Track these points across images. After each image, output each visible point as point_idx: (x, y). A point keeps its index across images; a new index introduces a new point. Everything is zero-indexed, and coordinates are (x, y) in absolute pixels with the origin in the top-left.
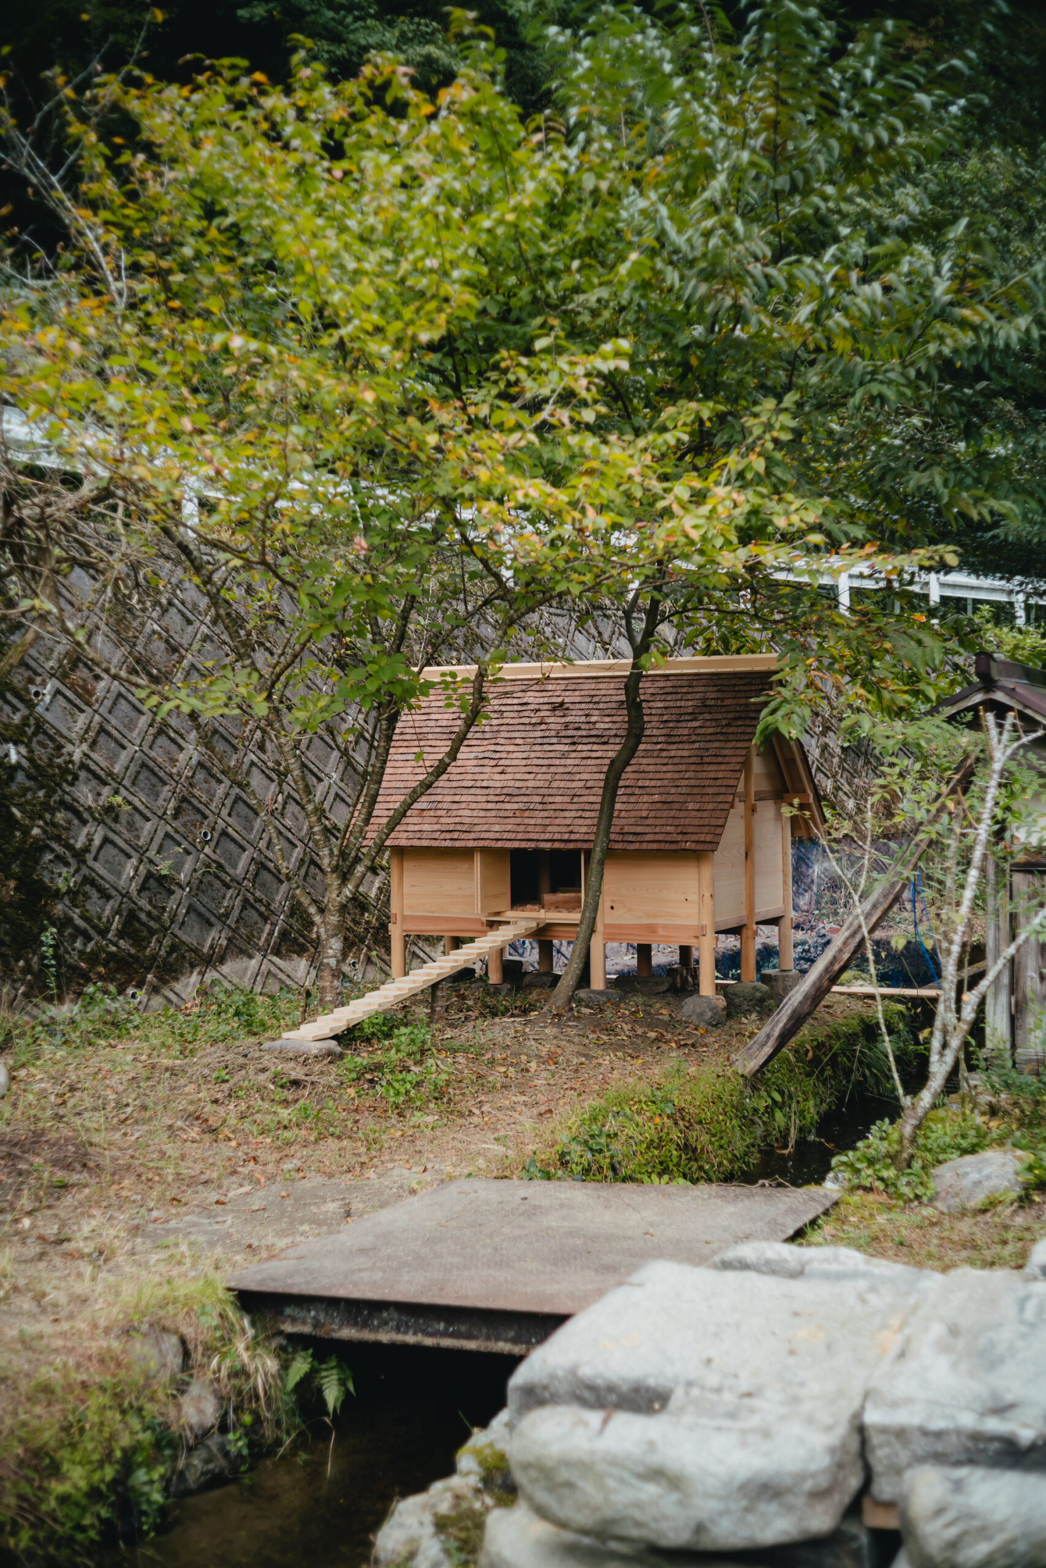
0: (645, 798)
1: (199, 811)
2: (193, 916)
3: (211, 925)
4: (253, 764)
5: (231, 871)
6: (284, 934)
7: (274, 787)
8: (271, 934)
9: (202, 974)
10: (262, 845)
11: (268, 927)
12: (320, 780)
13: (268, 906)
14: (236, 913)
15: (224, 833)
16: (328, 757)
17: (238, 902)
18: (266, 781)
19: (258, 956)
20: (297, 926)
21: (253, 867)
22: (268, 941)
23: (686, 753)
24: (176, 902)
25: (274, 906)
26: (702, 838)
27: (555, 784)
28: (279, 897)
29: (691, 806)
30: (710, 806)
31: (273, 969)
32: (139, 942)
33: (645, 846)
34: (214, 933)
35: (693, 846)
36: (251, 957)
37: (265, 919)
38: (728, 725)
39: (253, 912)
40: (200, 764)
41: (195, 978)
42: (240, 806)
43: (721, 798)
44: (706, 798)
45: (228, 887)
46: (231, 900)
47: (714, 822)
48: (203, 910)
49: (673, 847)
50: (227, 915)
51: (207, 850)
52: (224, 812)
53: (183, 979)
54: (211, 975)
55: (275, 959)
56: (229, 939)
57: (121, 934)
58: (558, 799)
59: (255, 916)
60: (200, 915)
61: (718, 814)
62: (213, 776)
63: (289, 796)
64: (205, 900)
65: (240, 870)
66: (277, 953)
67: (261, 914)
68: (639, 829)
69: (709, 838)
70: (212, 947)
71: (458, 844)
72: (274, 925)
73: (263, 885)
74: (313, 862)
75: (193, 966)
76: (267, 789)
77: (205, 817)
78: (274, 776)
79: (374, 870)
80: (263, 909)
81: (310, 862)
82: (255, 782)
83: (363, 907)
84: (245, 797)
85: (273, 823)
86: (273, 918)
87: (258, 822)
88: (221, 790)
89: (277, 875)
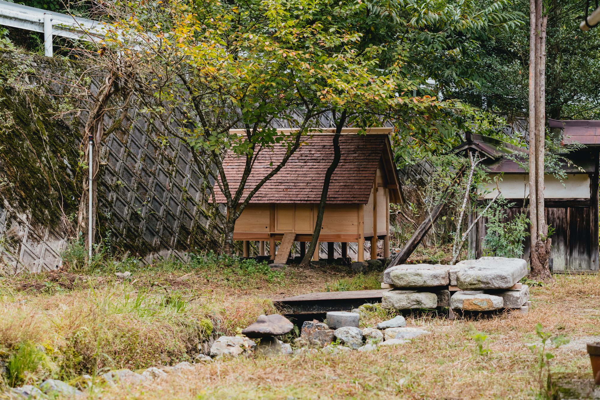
0: (337, 184)
1: (145, 189)
2: (147, 231)
3: (154, 236)
4: (160, 169)
5: (158, 214)
6: (178, 241)
7: (168, 179)
8: (174, 241)
9: (153, 254)
10: (167, 204)
11: (173, 238)
12: (184, 177)
13: (172, 229)
14: (161, 231)
15: (154, 198)
16: (185, 167)
17: (161, 227)
18: (165, 177)
19: (171, 250)
20: (182, 239)
21: (165, 213)
22: (173, 243)
23: (352, 167)
24: (142, 225)
25: (174, 229)
26: (361, 199)
27: (299, 178)
28: (175, 226)
29: (356, 187)
30: (364, 187)
31: (176, 255)
32: (133, 240)
33: (339, 202)
34: (155, 239)
35: (358, 202)
36: (168, 250)
37: (171, 235)
38: (369, 156)
39: (167, 231)
40: (143, 169)
41: (151, 256)
42: (158, 187)
43: (368, 184)
44: (362, 184)
45: (158, 221)
46: (159, 226)
47: (366, 193)
48: (151, 229)
49: (350, 202)
50: (158, 232)
51: (149, 205)
52: (153, 189)
53: (148, 257)
54: (156, 255)
55: (176, 251)
56: (161, 242)
57: (127, 236)
58: (301, 184)
59: (168, 234)
60: (150, 231)
61: (367, 190)
62: (147, 174)
63: (174, 184)
64: (151, 225)
65: (161, 214)
66: (177, 248)
67: (170, 233)
68: (336, 196)
69: (364, 199)
70: (155, 244)
71: (261, 202)
72: (174, 237)
73: (169, 221)
74: (185, 213)
75: (150, 251)
76: (166, 180)
77: (147, 191)
78: (168, 175)
79: (207, 217)
80: (170, 230)
81: (184, 212)
82: (162, 177)
83: (204, 233)
84: (159, 184)
85: (170, 195)
86: (174, 234)
87: (165, 194)
88: (151, 180)
89: (173, 217)
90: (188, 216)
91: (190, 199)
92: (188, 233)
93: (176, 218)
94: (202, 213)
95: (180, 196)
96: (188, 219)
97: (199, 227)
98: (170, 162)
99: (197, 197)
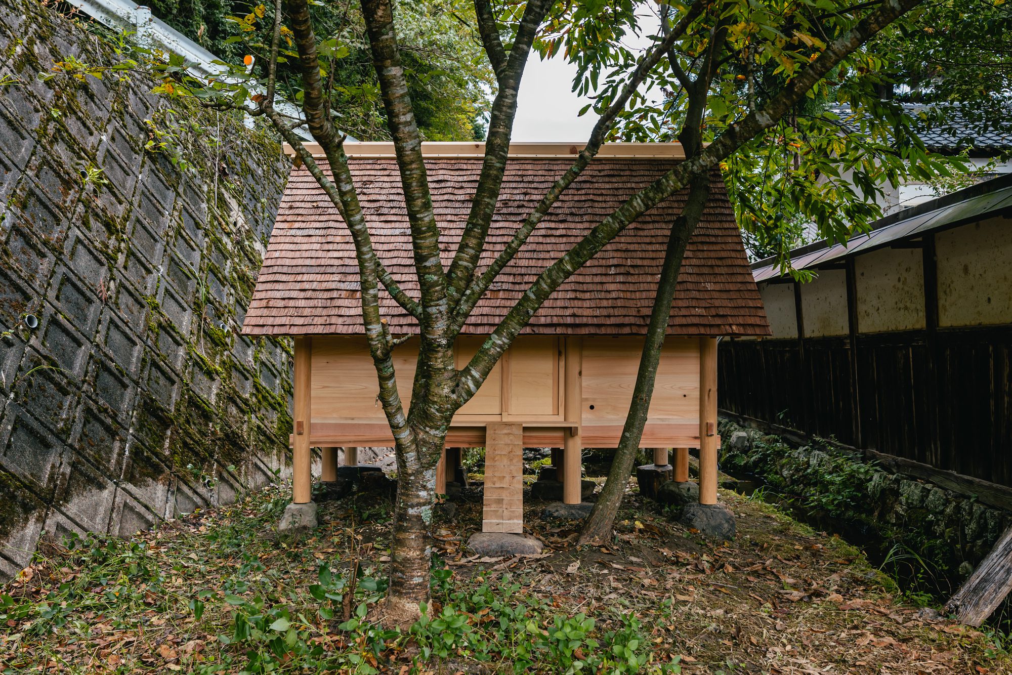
1: (18, 289)
2: (22, 434)
3: (48, 446)
4: (78, 241)
5: (67, 371)
6: (136, 453)
7: (103, 271)
8: (121, 454)
9: (42, 520)
10: (99, 339)
11: (117, 444)
12: (149, 272)
13: (114, 417)
14: (78, 427)
15: (54, 322)
16: (153, 248)
17: (78, 413)
18: (93, 263)
19: (111, 487)
20: (148, 442)
21: (91, 367)
22: (119, 463)
25: (121, 417)
28: (125, 406)
31: (129, 500)
34: (52, 458)
36: (101, 487)
37: (113, 434)
39: (97, 425)
40: (15, 228)
41: (31, 528)
42: (68, 290)
45: (65, 393)
46: (70, 411)
48: (35, 425)
50: (67, 431)
51: (33, 341)
52: (51, 294)
53: (15, 534)
54: (55, 519)
55: (130, 487)
56: (73, 465)
59: (102, 433)
60: (31, 432)
62: (33, 247)
63: (122, 285)
64: (38, 411)
65: (76, 371)
66: (131, 479)
67: (107, 428)
70: (52, 478)
72: (124, 441)
73: (105, 390)
74: (155, 364)
75: (27, 509)
76: (97, 274)
77: (28, 298)
78: (103, 259)
79: (210, 374)
80: (109, 421)
81: (151, 363)
82: (83, 263)
83: (207, 416)
84: (74, 279)
85: (108, 315)
86: (122, 432)
87: (92, 312)
88: (44, 266)
89: (119, 378)
90: (163, 373)
91: (167, 328)
92: (165, 423)
93: (126, 381)
94: (199, 364)
95: (140, 320)
96: (162, 381)
97: (194, 403)
98: (110, 227)
99: (186, 323)
